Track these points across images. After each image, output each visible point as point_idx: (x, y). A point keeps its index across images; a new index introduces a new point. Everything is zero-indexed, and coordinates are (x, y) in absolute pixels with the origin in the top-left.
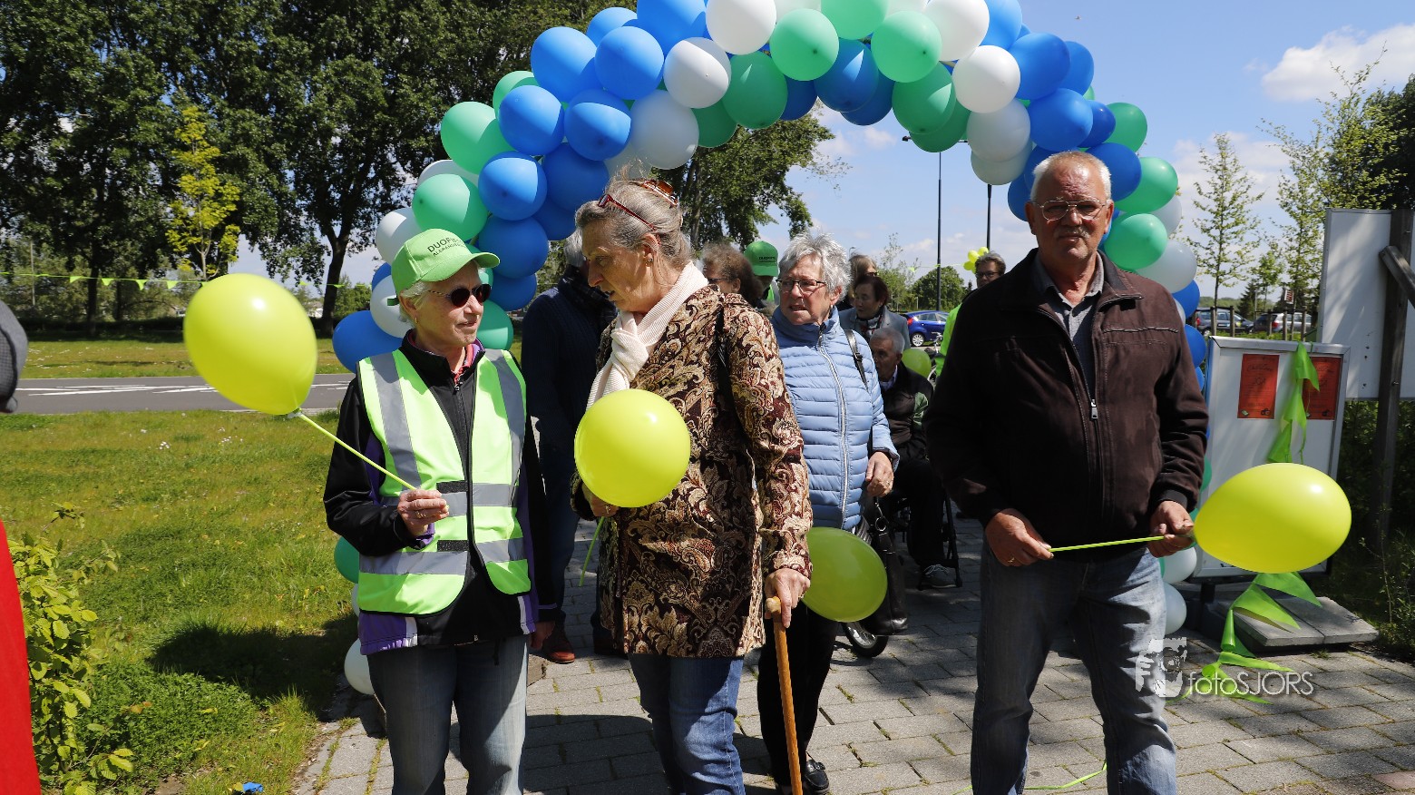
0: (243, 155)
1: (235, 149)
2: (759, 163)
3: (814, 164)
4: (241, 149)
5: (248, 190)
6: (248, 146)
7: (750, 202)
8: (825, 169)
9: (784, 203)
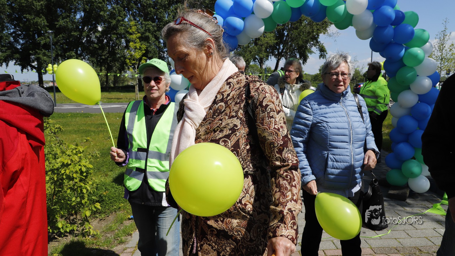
0: (148, 36)
1: (146, 34)
2: (309, 33)
3: (328, 33)
4: (147, 34)
5: (149, 46)
6: (149, 33)
7: (306, 47)
8: (331, 35)
9: (318, 46)
